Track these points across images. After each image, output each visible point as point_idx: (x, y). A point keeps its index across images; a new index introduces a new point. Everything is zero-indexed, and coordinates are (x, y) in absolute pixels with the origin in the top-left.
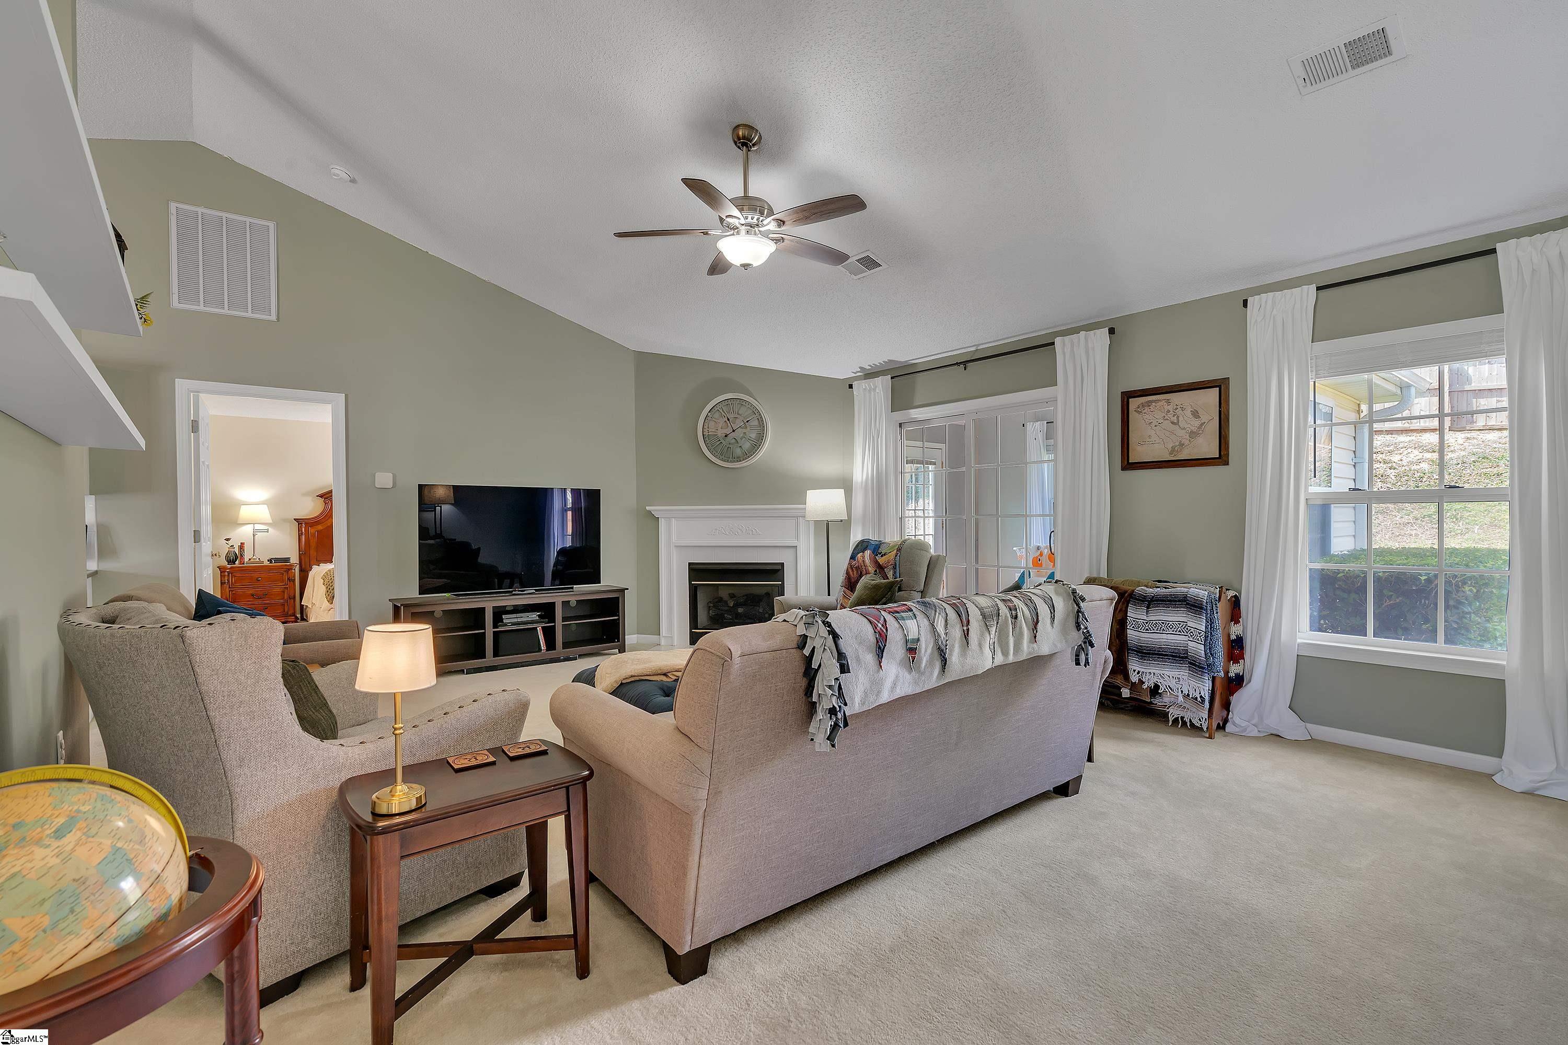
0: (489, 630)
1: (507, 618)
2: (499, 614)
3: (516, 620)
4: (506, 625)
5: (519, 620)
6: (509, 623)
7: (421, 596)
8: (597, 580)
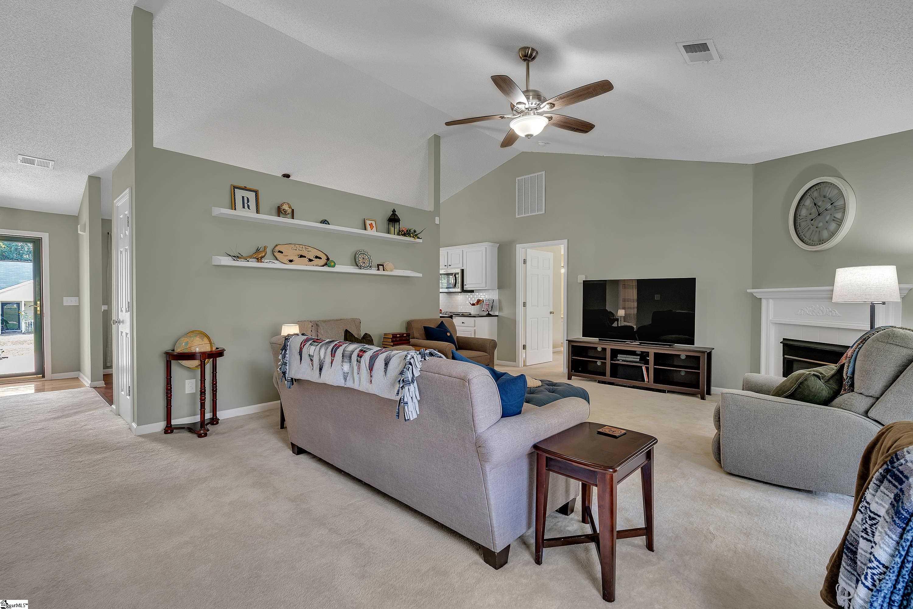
0: (608, 362)
1: (620, 357)
2: (615, 353)
3: (625, 359)
4: (618, 360)
5: (627, 359)
6: (621, 360)
7: (583, 337)
8: (693, 343)
